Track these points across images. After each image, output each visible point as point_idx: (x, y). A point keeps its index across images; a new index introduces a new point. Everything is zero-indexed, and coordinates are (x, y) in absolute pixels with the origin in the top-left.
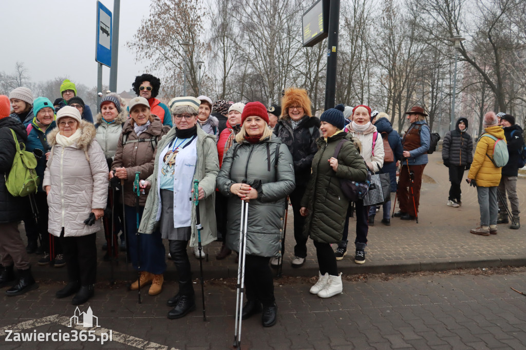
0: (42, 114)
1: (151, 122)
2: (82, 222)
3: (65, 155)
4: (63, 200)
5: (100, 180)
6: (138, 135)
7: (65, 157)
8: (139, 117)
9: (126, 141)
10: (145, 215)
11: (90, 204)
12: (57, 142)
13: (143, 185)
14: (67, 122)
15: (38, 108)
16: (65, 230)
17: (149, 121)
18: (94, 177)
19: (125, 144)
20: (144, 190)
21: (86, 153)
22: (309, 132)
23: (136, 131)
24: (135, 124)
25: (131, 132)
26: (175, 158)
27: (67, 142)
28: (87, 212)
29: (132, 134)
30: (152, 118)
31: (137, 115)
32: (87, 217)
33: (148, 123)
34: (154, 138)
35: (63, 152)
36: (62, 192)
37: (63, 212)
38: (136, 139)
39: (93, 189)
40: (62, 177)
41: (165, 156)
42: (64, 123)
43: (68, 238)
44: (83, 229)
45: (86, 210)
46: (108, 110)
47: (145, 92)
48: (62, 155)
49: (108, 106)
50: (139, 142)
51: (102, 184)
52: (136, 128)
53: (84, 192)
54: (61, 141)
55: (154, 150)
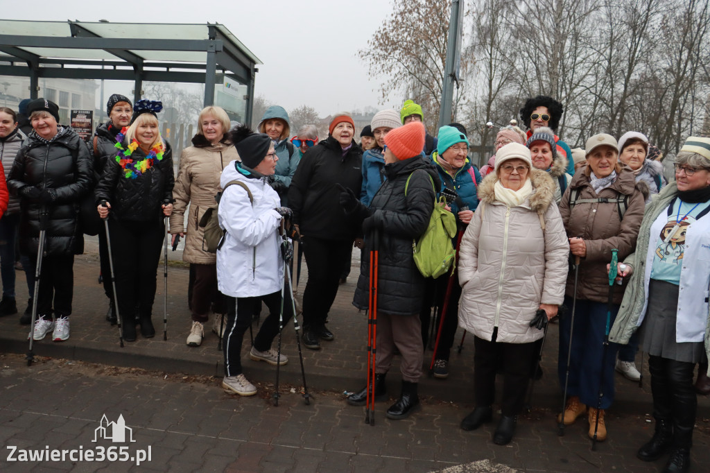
0: (456, 152)
1: (618, 174)
2: (526, 322)
3: (511, 219)
4: (500, 288)
5: (560, 260)
6: (597, 191)
7: (512, 223)
8: (600, 165)
9: (576, 199)
10: (622, 315)
11: (539, 296)
12: (497, 197)
13: (622, 272)
14: (515, 167)
15: (450, 141)
16: (499, 332)
17: (614, 172)
18: (548, 254)
19: (574, 204)
20: (621, 279)
21: (541, 217)
23: (594, 186)
24: (592, 175)
25: (586, 186)
26: (683, 234)
27: (517, 199)
28: (533, 308)
29: (588, 189)
30: (619, 167)
31: (598, 161)
32: (532, 316)
33: (614, 175)
34: (622, 198)
35: (508, 215)
36: (502, 276)
37: (499, 305)
38: (593, 197)
39: (544, 274)
40: (505, 253)
41: (664, 229)
42: (511, 168)
43: (503, 344)
44: (525, 333)
45: (533, 305)
46: (540, 154)
47: (540, 122)
48: (507, 219)
49: (540, 148)
50: (599, 202)
51: (561, 266)
52: (595, 181)
53: (533, 276)
54: (506, 197)
55: (621, 217)
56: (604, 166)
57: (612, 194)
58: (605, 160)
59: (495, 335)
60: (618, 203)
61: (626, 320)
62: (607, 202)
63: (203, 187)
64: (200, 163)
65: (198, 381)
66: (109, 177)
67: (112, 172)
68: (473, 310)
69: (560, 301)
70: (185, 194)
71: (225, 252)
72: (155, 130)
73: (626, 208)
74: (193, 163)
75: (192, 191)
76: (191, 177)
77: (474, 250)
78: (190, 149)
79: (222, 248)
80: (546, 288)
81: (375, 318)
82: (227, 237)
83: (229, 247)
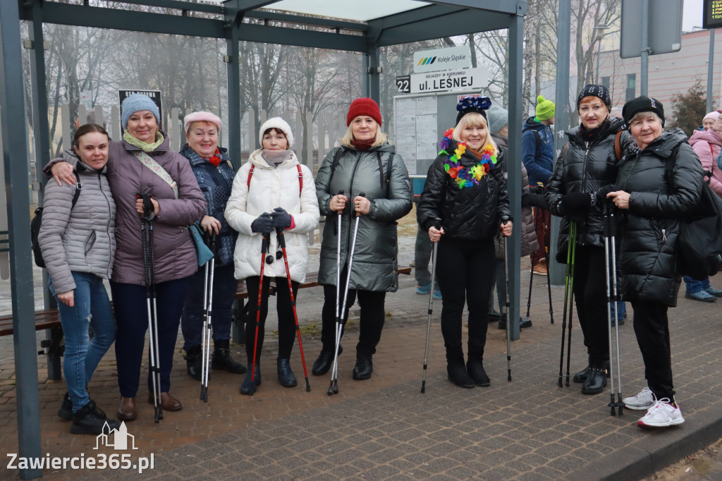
66: (436, 190)
67: (439, 183)
72: (483, 132)
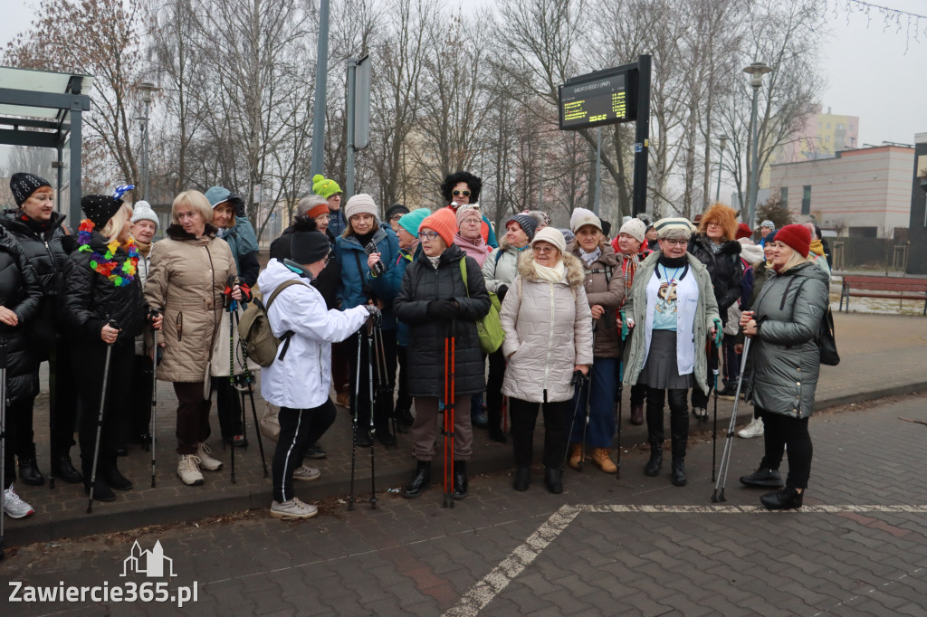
1: (600, 248)
2: (568, 382)
3: (555, 294)
4: (549, 354)
6: (589, 264)
7: (556, 297)
8: (586, 241)
10: (631, 363)
11: (575, 359)
12: (540, 276)
14: (542, 248)
16: (547, 393)
17: (598, 248)
18: (578, 322)
21: (574, 291)
22: (732, 260)
23: (585, 259)
26: (675, 292)
27: (559, 277)
28: (571, 369)
31: (584, 238)
35: (551, 290)
36: (550, 344)
37: (547, 370)
41: (659, 290)
42: (539, 249)
43: (554, 404)
47: (461, 198)
48: (552, 294)
50: (593, 273)
54: (550, 275)
55: (608, 282)
56: (589, 242)
57: (601, 266)
58: (589, 237)
59: (545, 398)
60: (606, 273)
61: (634, 367)
62: (598, 272)
63: (190, 288)
64: (185, 259)
65: (239, 519)
68: (523, 378)
69: (591, 361)
70: (161, 296)
71: (292, 361)
73: (612, 275)
74: (174, 259)
75: (171, 292)
76: (171, 275)
77: (513, 324)
78: (167, 242)
79: (287, 357)
80: (580, 351)
81: (453, 403)
82: (291, 343)
83: (296, 354)
